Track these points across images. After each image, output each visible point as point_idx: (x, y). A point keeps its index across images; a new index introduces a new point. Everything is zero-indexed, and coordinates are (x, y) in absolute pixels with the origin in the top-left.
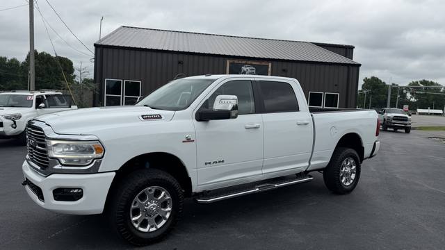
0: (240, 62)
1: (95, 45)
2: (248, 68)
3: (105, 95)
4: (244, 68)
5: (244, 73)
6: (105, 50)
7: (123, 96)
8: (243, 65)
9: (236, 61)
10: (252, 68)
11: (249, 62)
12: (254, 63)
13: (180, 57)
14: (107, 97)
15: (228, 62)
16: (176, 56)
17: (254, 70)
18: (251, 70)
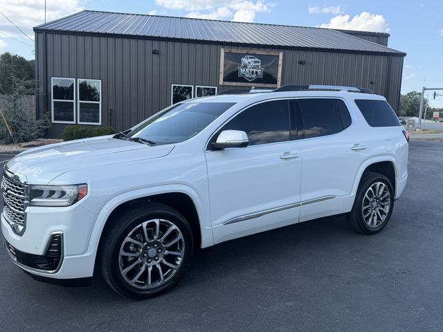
0: (239, 52)
2: (250, 60)
3: (53, 100)
6: (50, 37)
7: (76, 102)
8: (243, 55)
9: (234, 51)
11: (253, 51)
12: (259, 52)
13: (156, 45)
14: (55, 102)
15: (222, 51)
16: (148, 43)
17: (258, 62)
18: (255, 62)
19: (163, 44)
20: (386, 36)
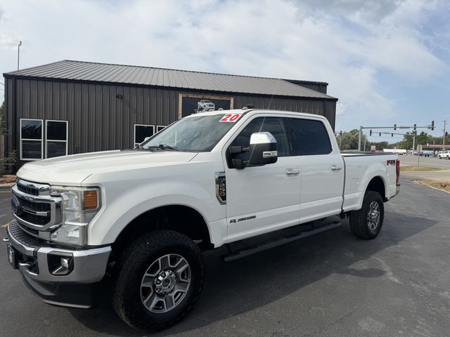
0: (196, 97)
1: (5, 75)
2: (205, 104)
3: (21, 139)
4: (201, 104)
5: (201, 109)
6: (19, 82)
7: (44, 141)
8: (199, 100)
9: (190, 96)
10: (211, 104)
11: (207, 97)
12: (213, 98)
13: (120, 90)
14: (23, 141)
15: (180, 96)
16: (113, 88)
17: (212, 106)
18: (210, 105)
19: (127, 89)
20: (326, 85)
